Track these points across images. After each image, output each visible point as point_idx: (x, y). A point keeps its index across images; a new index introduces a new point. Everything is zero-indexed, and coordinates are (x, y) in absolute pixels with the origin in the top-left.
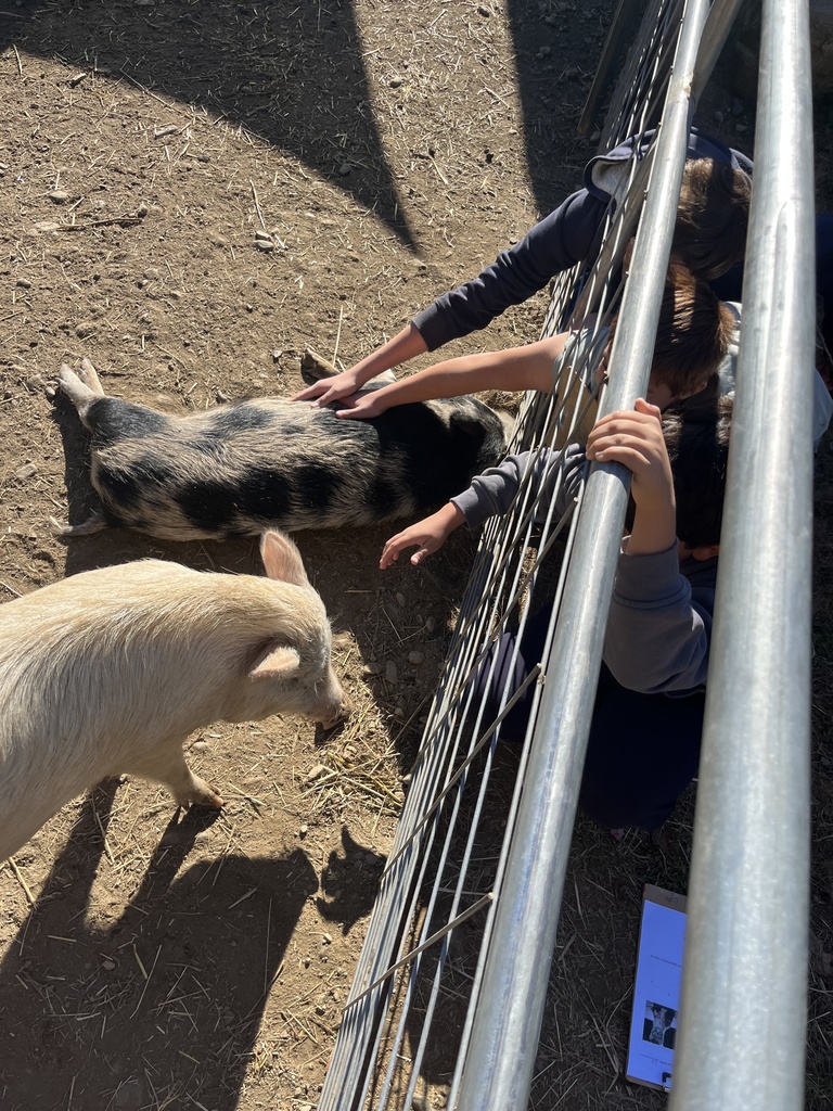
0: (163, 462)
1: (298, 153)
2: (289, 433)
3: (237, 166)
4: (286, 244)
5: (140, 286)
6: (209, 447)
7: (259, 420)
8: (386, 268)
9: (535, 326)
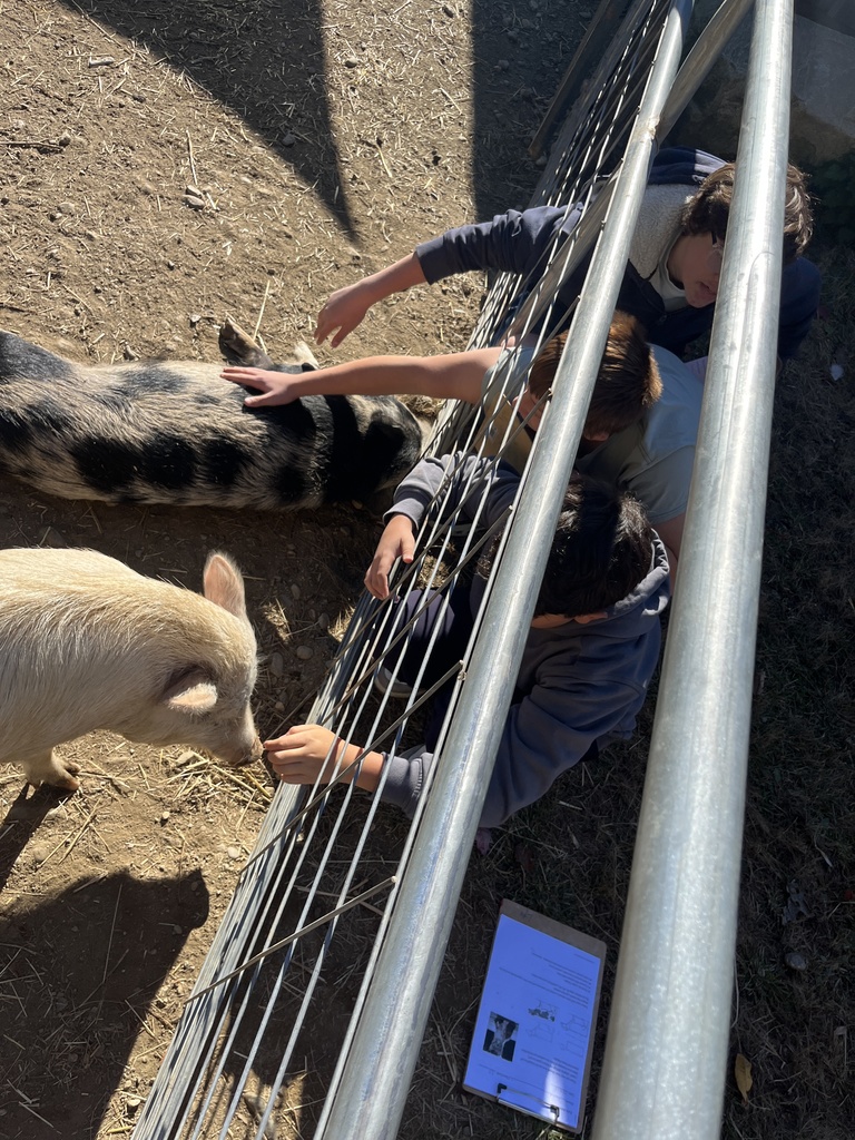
0: (63, 410)
1: (241, 112)
2: (202, 402)
3: (174, 112)
4: (218, 206)
5: (53, 218)
6: (115, 403)
7: (172, 384)
8: (320, 250)
9: (461, 337)
